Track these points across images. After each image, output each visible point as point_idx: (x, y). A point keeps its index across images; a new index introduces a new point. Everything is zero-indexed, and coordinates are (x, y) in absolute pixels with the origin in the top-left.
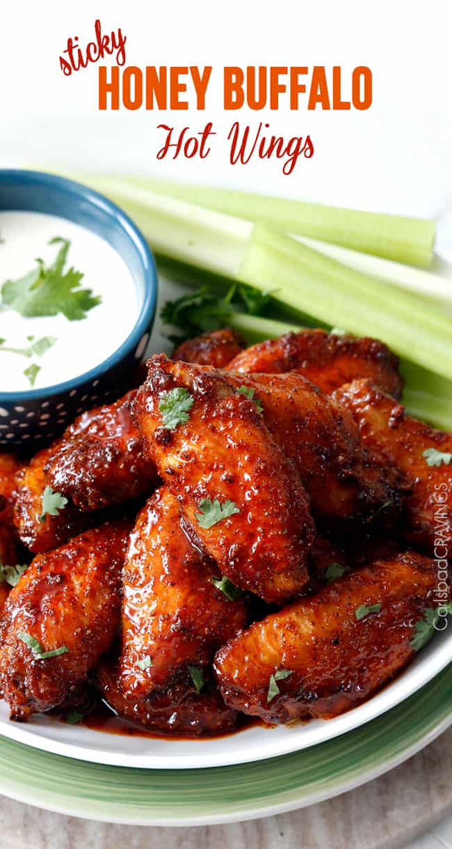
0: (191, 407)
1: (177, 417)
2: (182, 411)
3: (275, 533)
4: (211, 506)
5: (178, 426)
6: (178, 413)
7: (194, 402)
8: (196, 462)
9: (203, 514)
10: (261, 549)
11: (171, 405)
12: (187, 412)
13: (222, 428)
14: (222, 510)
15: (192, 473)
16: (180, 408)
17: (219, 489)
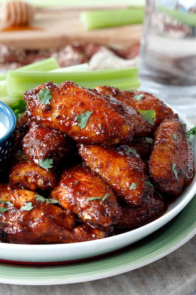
0: (50, 92)
1: (47, 98)
2: (48, 95)
3: (111, 111)
4: (81, 117)
5: (50, 101)
6: (47, 97)
7: (50, 90)
8: (65, 107)
9: (80, 122)
10: (109, 119)
11: (43, 96)
12: (50, 94)
13: (66, 92)
14: (86, 116)
15: (66, 111)
16: (47, 94)
17: (79, 110)
